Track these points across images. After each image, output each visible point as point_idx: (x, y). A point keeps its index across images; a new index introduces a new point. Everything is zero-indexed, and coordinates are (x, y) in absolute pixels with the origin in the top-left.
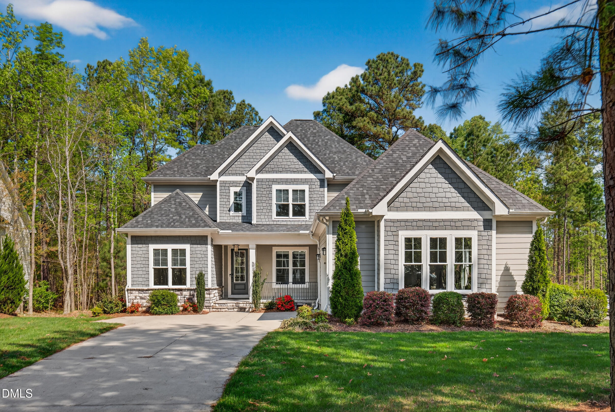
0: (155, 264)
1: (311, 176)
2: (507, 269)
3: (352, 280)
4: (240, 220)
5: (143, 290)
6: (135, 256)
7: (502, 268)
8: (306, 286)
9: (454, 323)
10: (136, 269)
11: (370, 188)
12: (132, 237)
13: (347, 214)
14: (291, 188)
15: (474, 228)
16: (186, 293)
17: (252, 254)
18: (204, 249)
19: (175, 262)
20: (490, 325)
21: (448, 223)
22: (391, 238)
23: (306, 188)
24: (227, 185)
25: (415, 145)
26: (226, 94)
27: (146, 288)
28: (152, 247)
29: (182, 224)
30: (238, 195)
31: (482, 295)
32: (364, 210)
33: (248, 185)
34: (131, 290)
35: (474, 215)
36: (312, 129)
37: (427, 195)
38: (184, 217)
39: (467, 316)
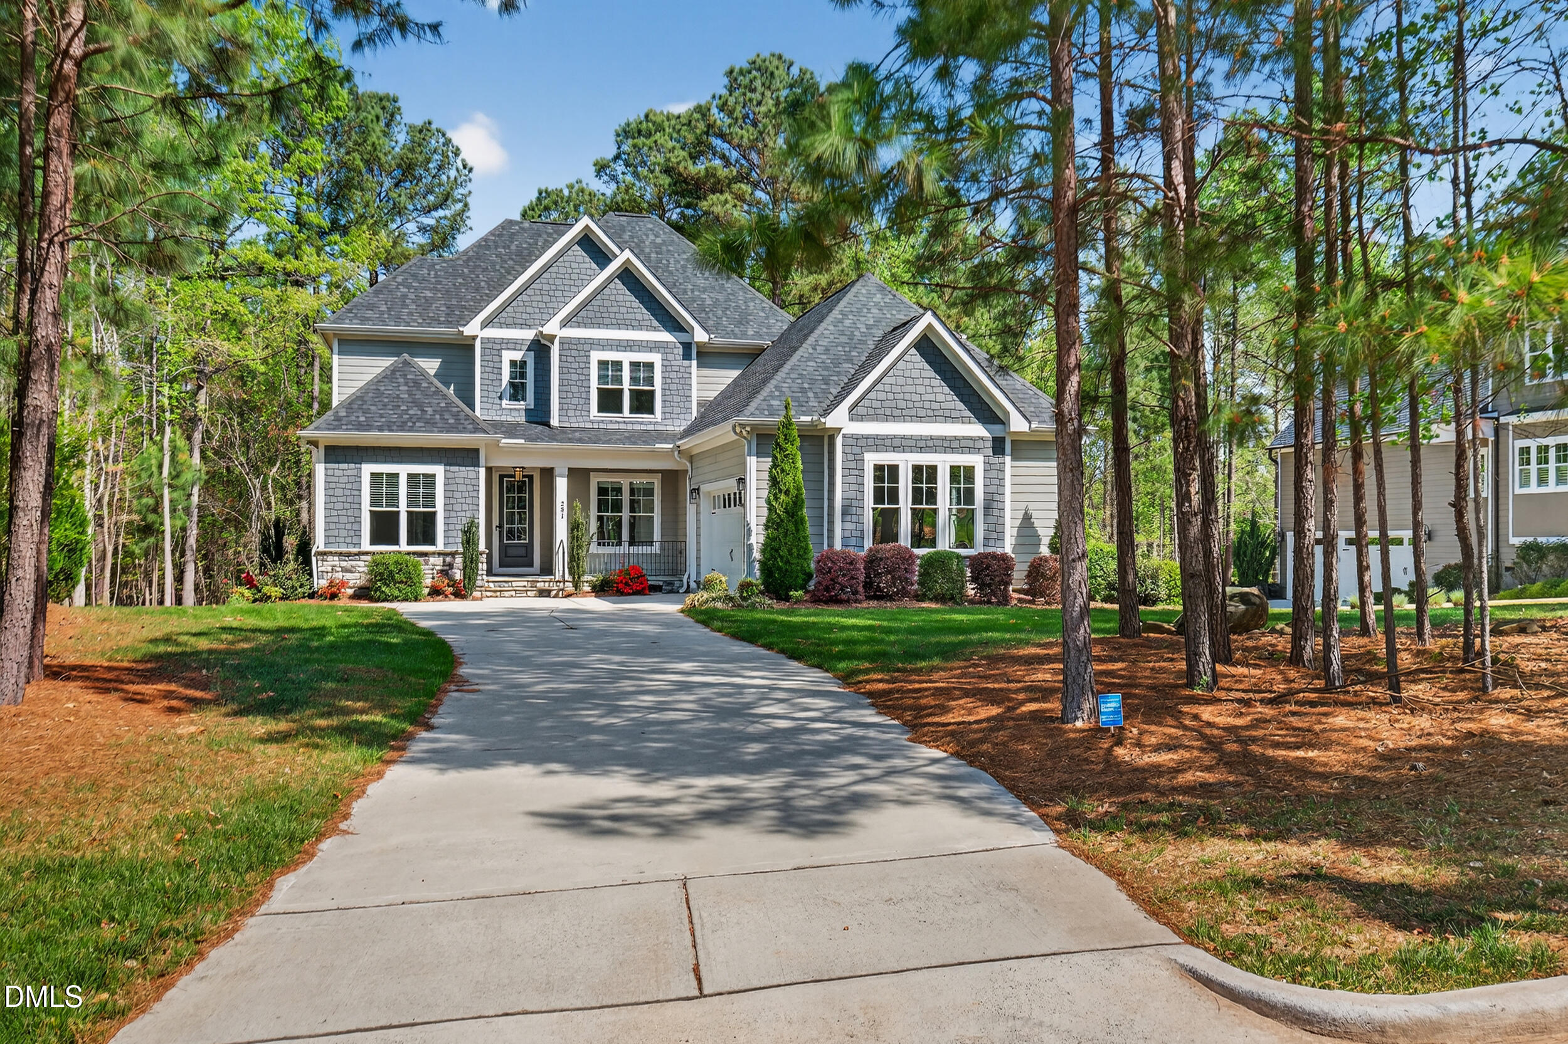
0: (373, 503)
1: (665, 336)
2: (1027, 518)
3: (797, 530)
4: (522, 419)
5: (349, 555)
6: (333, 485)
7: (1021, 514)
8: (656, 549)
9: (952, 598)
10: (334, 513)
11: (812, 381)
12: (328, 448)
13: (787, 424)
14: (626, 358)
15: (978, 451)
16: (438, 561)
17: (562, 485)
18: (472, 475)
19: (412, 500)
20: (1005, 600)
21: (940, 443)
22: (853, 465)
23: (656, 358)
24: (495, 347)
25: (876, 304)
26: (385, 103)
27: (356, 550)
28: (368, 469)
29: (430, 425)
30: (518, 368)
31: (994, 556)
32: (809, 419)
33: (540, 348)
34: (324, 554)
35: (977, 430)
36: (652, 237)
37: (907, 396)
38: (430, 410)
39: (970, 590)
